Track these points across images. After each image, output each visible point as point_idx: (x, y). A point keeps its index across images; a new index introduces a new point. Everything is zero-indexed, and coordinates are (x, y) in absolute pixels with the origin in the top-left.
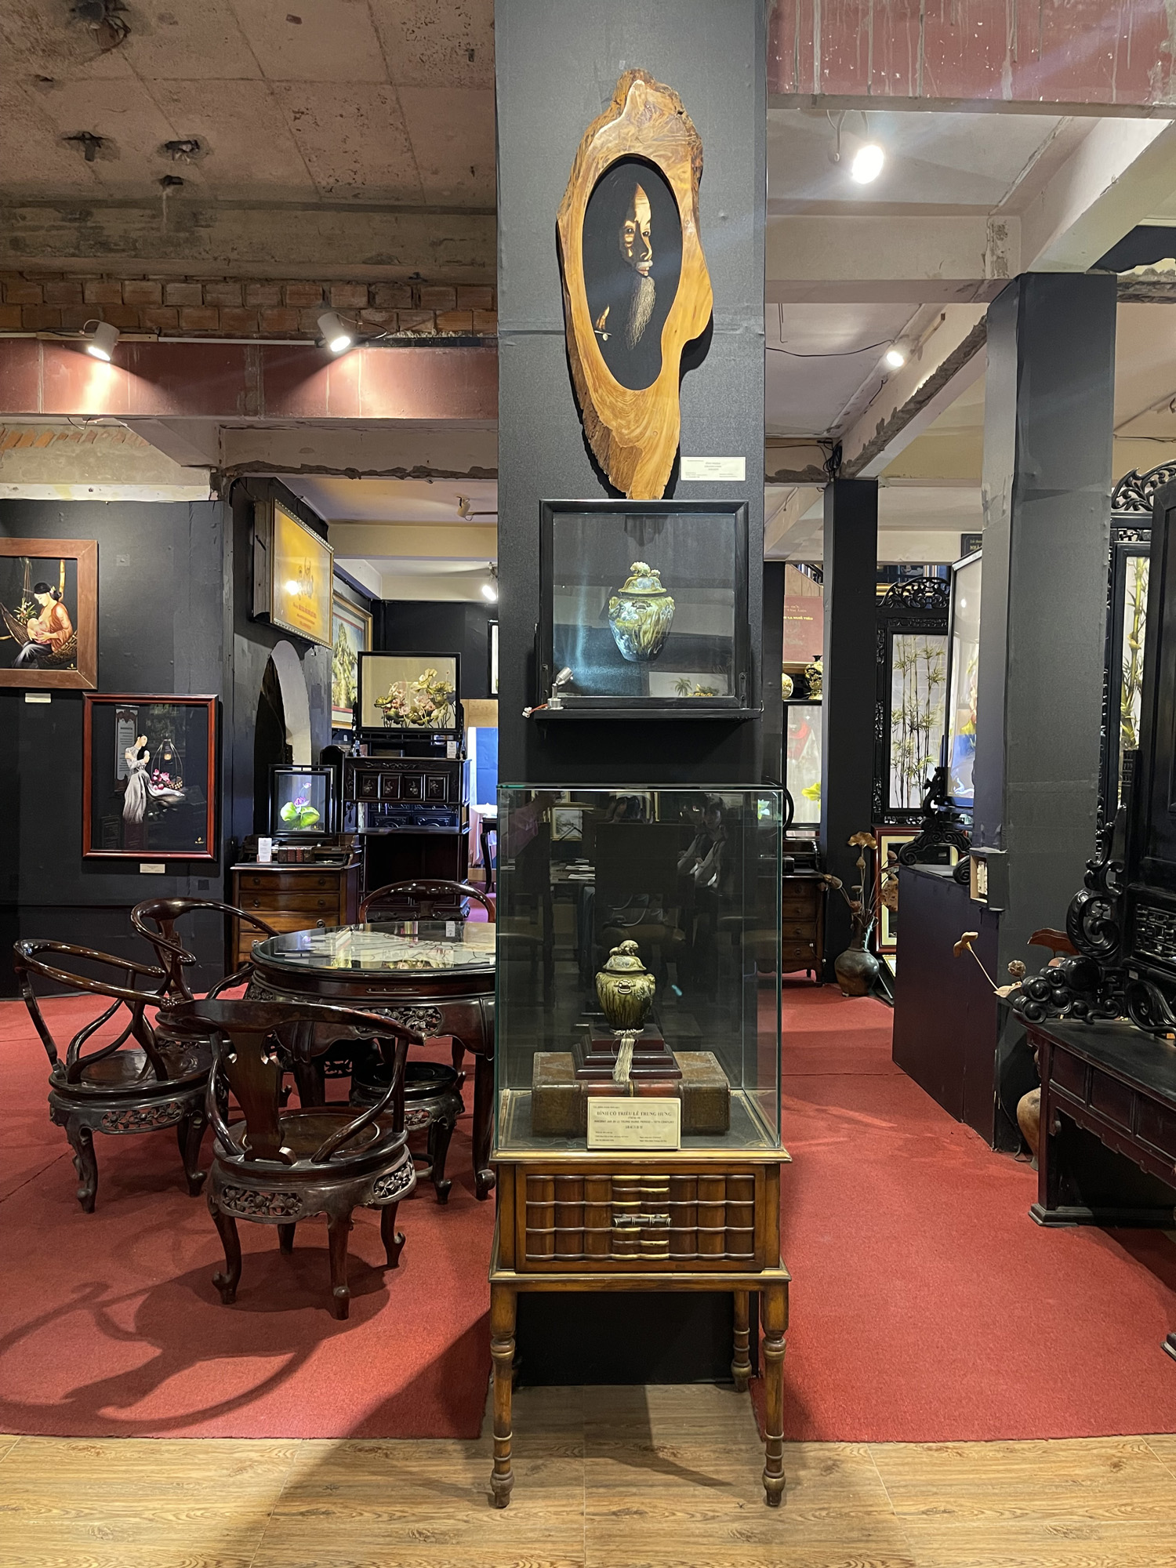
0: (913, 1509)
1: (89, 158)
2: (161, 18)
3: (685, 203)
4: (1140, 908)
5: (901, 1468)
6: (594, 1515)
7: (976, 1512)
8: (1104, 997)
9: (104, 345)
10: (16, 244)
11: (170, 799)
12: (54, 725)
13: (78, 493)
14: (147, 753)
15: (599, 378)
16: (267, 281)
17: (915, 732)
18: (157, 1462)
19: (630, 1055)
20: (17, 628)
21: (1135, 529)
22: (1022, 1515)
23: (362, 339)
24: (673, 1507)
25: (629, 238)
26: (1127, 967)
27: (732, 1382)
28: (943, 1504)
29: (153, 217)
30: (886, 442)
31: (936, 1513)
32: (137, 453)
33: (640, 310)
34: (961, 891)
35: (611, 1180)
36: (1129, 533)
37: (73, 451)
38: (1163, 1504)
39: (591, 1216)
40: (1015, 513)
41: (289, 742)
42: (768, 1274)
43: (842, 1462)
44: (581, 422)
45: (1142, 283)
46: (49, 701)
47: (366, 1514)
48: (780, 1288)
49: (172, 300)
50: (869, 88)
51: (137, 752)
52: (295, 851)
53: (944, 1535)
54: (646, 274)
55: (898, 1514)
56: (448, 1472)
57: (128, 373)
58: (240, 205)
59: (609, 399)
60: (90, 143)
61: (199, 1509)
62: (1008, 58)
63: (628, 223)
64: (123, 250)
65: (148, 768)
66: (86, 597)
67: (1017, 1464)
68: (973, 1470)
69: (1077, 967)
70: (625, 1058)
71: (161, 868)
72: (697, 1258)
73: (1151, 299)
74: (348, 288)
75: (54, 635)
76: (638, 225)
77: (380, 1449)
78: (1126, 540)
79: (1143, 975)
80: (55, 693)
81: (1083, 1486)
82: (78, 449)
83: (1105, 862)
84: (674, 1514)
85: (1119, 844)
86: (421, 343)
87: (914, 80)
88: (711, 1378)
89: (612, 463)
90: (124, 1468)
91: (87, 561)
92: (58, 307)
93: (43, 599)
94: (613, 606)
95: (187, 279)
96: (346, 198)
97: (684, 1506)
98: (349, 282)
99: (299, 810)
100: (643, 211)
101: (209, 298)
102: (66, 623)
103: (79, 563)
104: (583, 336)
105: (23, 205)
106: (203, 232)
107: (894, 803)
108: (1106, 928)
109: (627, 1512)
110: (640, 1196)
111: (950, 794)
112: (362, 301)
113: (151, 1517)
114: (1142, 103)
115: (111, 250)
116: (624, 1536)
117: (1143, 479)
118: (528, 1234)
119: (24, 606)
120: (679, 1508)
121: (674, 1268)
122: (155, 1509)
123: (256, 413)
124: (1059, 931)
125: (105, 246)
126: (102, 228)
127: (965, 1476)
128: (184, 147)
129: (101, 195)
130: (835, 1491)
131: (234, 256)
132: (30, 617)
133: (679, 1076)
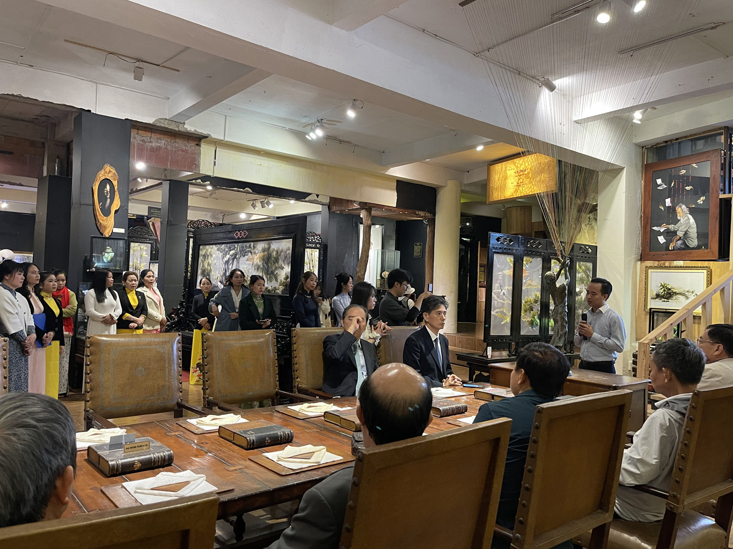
3: (116, 188)
15: (100, 214)
25: (106, 192)
33: (107, 204)
36: (191, 233)
44: (95, 221)
54: (108, 198)
63: (105, 189)
76: (107, 190)
89: (101, 229)
94: (104, 254)
100: (108, 187)
117: (194, 222)
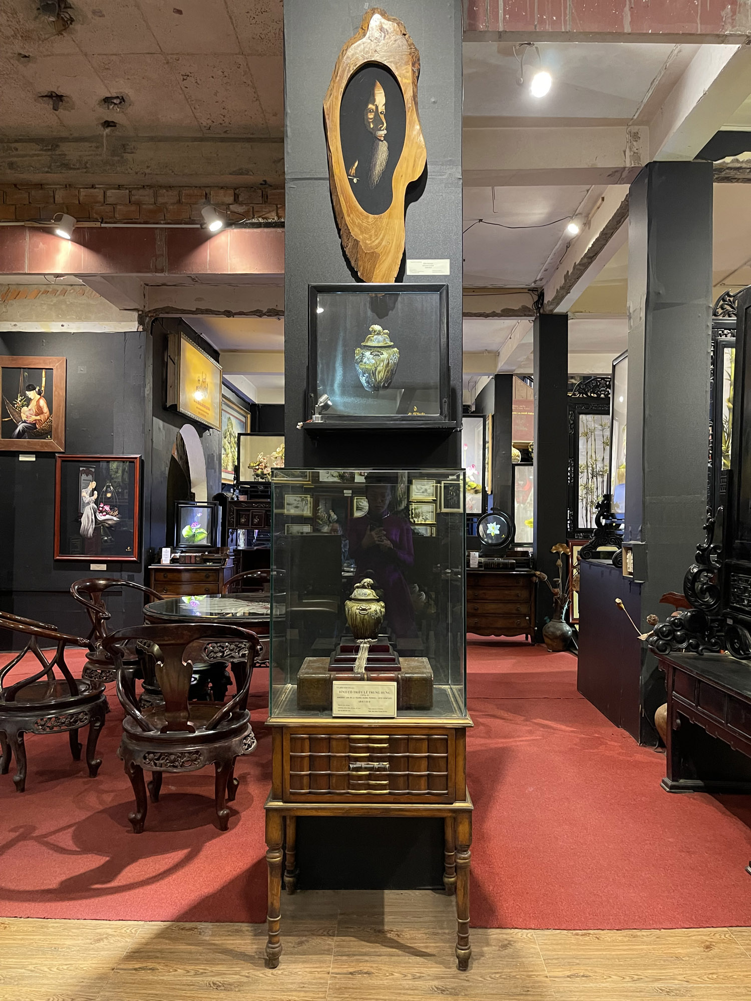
0: (560, 974)
1: (55, 109)
2: (94, 12)
3: (408, 95)
4: (733, 576)
5: (555, 947)
6: (337, 974)
7: (605, 977)
8: (710, 636)
9: (66, 229)
10: (11, 165)
11: (110, 522)
12: (37, 475)
13: (55, 327)
14: (96, 492)
15: (351, 208)
16: (170, 187)
17: (595, 478)
18: (45, 934)
19: (366, 655)
20: (15, 413)
21: (730, 330)
22: (639, 979)
23: (231, 222)
24: (393, 970)
25: (371, 116)
26: (725, 616)
27: (444, 889)
28: (584, 971)
29: (97, 147)
30: (571, 287)
31: (577, 977)
32: (92, 302)
33: (378, 163)
34: (618, 572)
35: (348, 738)
36: (726, 332)
37: (52, 301)
38: (739, 973)
39: (334, 763)
40: (648, 319)
41: (193, 490)
42: (458, 805)
43: (515, 942)
44: (340, 237)
45: (731, 168)
46: (34, 459)
47: (179, 970)
48: (466, 815)
49: (110, 200)
50: (536, 26)
51: (89, 492)
52: (191, 556)
53: (581, 991)
54: (382, 139)
55: (550, 977)
56: (240, 944)
57: (82, 247)
58: (152, 139)
59: (357, 221)
60: (56, 99)
61: (66, 965)
62: (627, 6)
63: (370, 106)
64: (78, 169)
65: (96, 502)
66: (59, 393)
67: (639, 945)
68: (606, 949)
69: (691, 616)
70: (362, 658)
71: (103, 567)
72: (408, 793)
73: (738, 180)
74: (222, 191)
75: (38, 418)
76: (377, 107)
77: (196, 928)
78: (723, 337)
79: (736, 620)
80: (38, 454)
81: (683, 960)
82: (55, 300)
83: (709, 546)
84: (392, 974)
85: (719, 532)
86: (268, 225)
87: (565, 21)
88: (430, 886)
89: (360, 263)
90: (20, 937)
91: (59, 370)
92: (38, 206)
93: (31, 394)
94: (358, 354)
95: (119, 187)
96: (220, 134)
97: (400, 969)
98: (222, 188)
99: (194, 531)
100: (380, 98)
101: (133, 199)
102: (46, 410)
103: (54, 371)
104: (340, 180)
105: (16, 141)
106: (128, 156)
107: (581, 525)
108: (711, 590)
109: (360, 972)
110: (368, 750)
111: (613, 511)
112: (230, 199)
113: (33, 969)
114: (718, 33)
115: (71, 169)
116: (356, 989)
117: (734, 296)
118: (291, 775)
119: (19, 399)
120: (396, 970)
121: (392, 800)
122: (36, 964)
123: (162, 271)
124: (679, 593)
125: (66, 166)
126: (65, 155)
127: (600, 953)
128: (115, 101)
129: (64, 134)
130: (507, 961)
131: (147, 171)
132: (23, 406)
133: (399, 669)
